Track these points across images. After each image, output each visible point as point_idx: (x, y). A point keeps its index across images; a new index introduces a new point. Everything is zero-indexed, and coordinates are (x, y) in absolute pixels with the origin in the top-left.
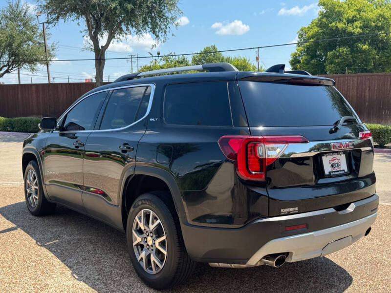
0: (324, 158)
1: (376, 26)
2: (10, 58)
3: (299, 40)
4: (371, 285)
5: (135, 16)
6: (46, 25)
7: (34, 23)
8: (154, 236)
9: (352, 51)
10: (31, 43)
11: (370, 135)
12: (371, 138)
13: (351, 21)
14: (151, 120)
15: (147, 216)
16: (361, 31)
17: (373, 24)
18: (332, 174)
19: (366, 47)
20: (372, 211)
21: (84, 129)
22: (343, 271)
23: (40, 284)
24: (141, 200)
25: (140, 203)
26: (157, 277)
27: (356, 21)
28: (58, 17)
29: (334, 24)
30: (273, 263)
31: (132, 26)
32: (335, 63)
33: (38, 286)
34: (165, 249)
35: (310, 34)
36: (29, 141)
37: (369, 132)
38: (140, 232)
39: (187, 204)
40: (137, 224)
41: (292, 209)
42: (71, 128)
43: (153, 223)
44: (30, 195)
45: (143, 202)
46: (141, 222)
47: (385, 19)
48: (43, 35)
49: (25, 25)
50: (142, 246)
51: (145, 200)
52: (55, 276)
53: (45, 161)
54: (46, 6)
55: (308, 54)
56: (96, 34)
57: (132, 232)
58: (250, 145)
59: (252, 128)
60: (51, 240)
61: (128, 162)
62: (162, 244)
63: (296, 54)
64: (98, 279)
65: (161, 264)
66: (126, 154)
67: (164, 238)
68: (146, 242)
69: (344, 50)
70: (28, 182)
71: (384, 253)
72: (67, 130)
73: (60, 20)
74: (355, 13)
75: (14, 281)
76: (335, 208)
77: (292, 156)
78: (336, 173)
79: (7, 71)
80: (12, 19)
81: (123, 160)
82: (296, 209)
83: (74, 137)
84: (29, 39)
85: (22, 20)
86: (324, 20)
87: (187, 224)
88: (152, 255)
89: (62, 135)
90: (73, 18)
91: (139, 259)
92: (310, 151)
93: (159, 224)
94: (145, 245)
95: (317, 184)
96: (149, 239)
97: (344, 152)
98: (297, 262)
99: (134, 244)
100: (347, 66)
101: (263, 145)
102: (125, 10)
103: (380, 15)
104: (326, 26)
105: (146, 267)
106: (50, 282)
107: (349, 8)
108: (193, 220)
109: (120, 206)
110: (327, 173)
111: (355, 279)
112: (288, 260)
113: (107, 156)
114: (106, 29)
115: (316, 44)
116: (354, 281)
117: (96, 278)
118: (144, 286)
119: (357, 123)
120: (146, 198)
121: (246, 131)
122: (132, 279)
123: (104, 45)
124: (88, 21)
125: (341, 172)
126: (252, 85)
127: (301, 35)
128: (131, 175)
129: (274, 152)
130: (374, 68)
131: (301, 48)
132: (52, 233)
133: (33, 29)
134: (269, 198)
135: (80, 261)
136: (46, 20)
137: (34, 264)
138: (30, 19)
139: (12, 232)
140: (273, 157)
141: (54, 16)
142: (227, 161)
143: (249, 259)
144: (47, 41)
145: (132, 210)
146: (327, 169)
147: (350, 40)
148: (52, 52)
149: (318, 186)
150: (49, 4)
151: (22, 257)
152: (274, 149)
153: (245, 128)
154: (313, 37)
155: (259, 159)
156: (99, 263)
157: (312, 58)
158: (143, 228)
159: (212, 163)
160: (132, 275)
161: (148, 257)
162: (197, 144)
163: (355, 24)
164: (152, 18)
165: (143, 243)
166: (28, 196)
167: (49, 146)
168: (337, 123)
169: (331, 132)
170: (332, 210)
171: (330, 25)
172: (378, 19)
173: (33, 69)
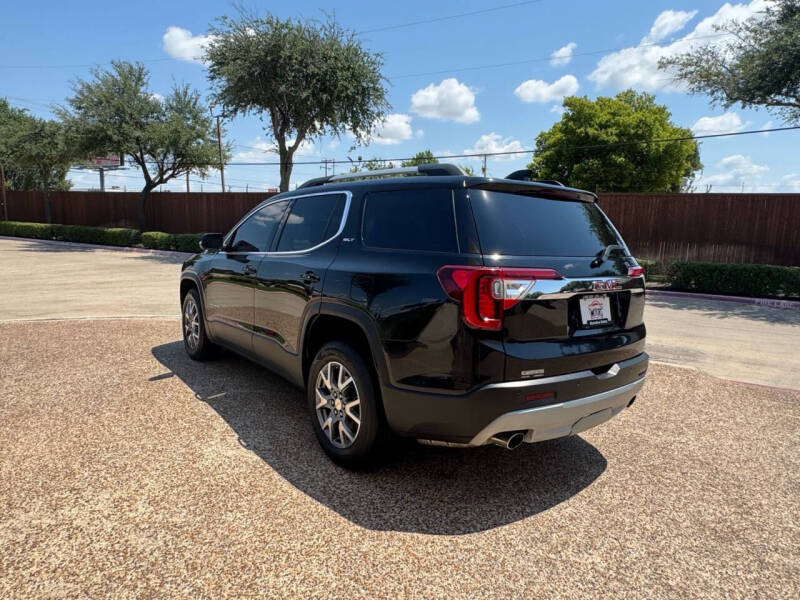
0: (582, 301)
1: (636, 134)
2: (175, 159)
3: (536, 148)
4: (631, 472)
5: (332, 111)
6: (221, 119)
7: (205, 115)
8: (344, 399)
9: (604, 165)
10: (201, 141)
11: (641, 271)
12: (642, 276)
13: (603, 126)
14: (345, 240)
15: (335, 371)
16: (617, 139)
17: (632, 131)
18: (591, 323)
19: (621, 160)
20: (640, 374)
21: (257, 250)
22: (594, 451)
23: (192, 454)
24: (328, 349)
25: (326, 353)
26: (347, 452)
27: (609, 126)
28: (236, 110)
29: (582, 129)
30: (506, 443)
31: (328, 123)
32: (582, 179)
33: (190, 457)
34: (358, 417)
35: (551, 141)
36: (191, 263)
37: (640, 267)
38: (325, 391)
39: (389, 355)
40: (322, 380)
41: (537, 372)
42: (241, 248)
43: (343, 381)
44: (189, 333)
45: (331, 352)
46: (327, 378)
47: (647, 125)
48: (218, 133)
49: (195, 118)
50: (328, 411)
51: (332, 349)
52: (213, 443)
53: (207, 289)
54: (221, 95)
55: (547, 166)
56: (282, 131)
57: (315, 391)
58: (482, 280)
59: (487, 257)
60: (212, 393)
61: (314, 296)
62: (355, 410)
63: (533, 165)
64: (269, 450)
65: (353, 436)
66: (311, 286)
67: (357, 402)
68: (334, 405)
69: (594, 162)
70: (187, 316)
71: (647, 428)
72: (236, 250)
73: (238, 112)
74: (609, 117)
75: (159, 448)
76: (593, 370)
77: (540, 298)
78: (597, 323)
79: (172, 176)
80: (180, 111)
81: (306, 294)
82: (542, 371)
83: (244, 260)
84: (199, 136)
85: (190, 112)
86: (571, 123)
87: (389, 386)
88: (341, 423)
89: (229, 257)
90: (254, 110)
91: (323, 428)
92: (562, 291)
93: (351, 384)
94: (332, 409)
95: (571, 337)
96: (338, 401)
97: (609, 295)
98: (538, 443)
99: (318, 407)
100: (598, 182)
101: (500, 280)
102: (320, 102)
103: (641, 121)
104: (573, 132)
105: (333, 438)
106: (206, 451)
107: (602, 110)
108: (399, 382)
109: (300, 356)
110: (585, 322)
111: (610, 462)
112: (526, 440)
113: (281, 286)
114: (295, 126)
115: (559, 154)
116: (609, 466)
117: (267, 447)
118: (330, 462)
119: (624, 255)
120: (334, 346)
121: (478, 259)
122: (314, 453)
123: (291, 146)
124: (273, 115)
125: (602, 322)
126: (485, 194)
127: (539, 143)
128: (315, 316)
129: (516, 291)
130: (630, 187)
131: (539, 159)
132: (214, 383)
133: (204, 123)
134: (506, 355)
135: (248, 423)
136: (220, 113)
137: (187, 425)
138: (203, 110)
139: (164, 380)
140: (514, 298)
141: (231, 108)
142: (449, 301)
143: (473, 437)
144: (222, 140)
145: (315, 361)
146: (586, 317)
147: (602, 150)
148: (227, 154)
149: (573, 341)
150: (225, 92)
151: (172, 415)
152: (515, 287)
153: (476, 256)
154: (554, 145)
155: (495, 301)
156: (272, 428)
157: (553, 172)
158: (329, 387)
159: (424, 304)
160: (314, 446)
161: (336, 426)
162: (404, 276)
163: (610, 130)
164: (353, 113)
165: (329, 407)
166: (186, 334)
167: (212, 271)
168: (601, 254)
169: (593, 265)
170: (589, 374)
171: (579, 131)
172: (638, 126)
173: (203, 175)
